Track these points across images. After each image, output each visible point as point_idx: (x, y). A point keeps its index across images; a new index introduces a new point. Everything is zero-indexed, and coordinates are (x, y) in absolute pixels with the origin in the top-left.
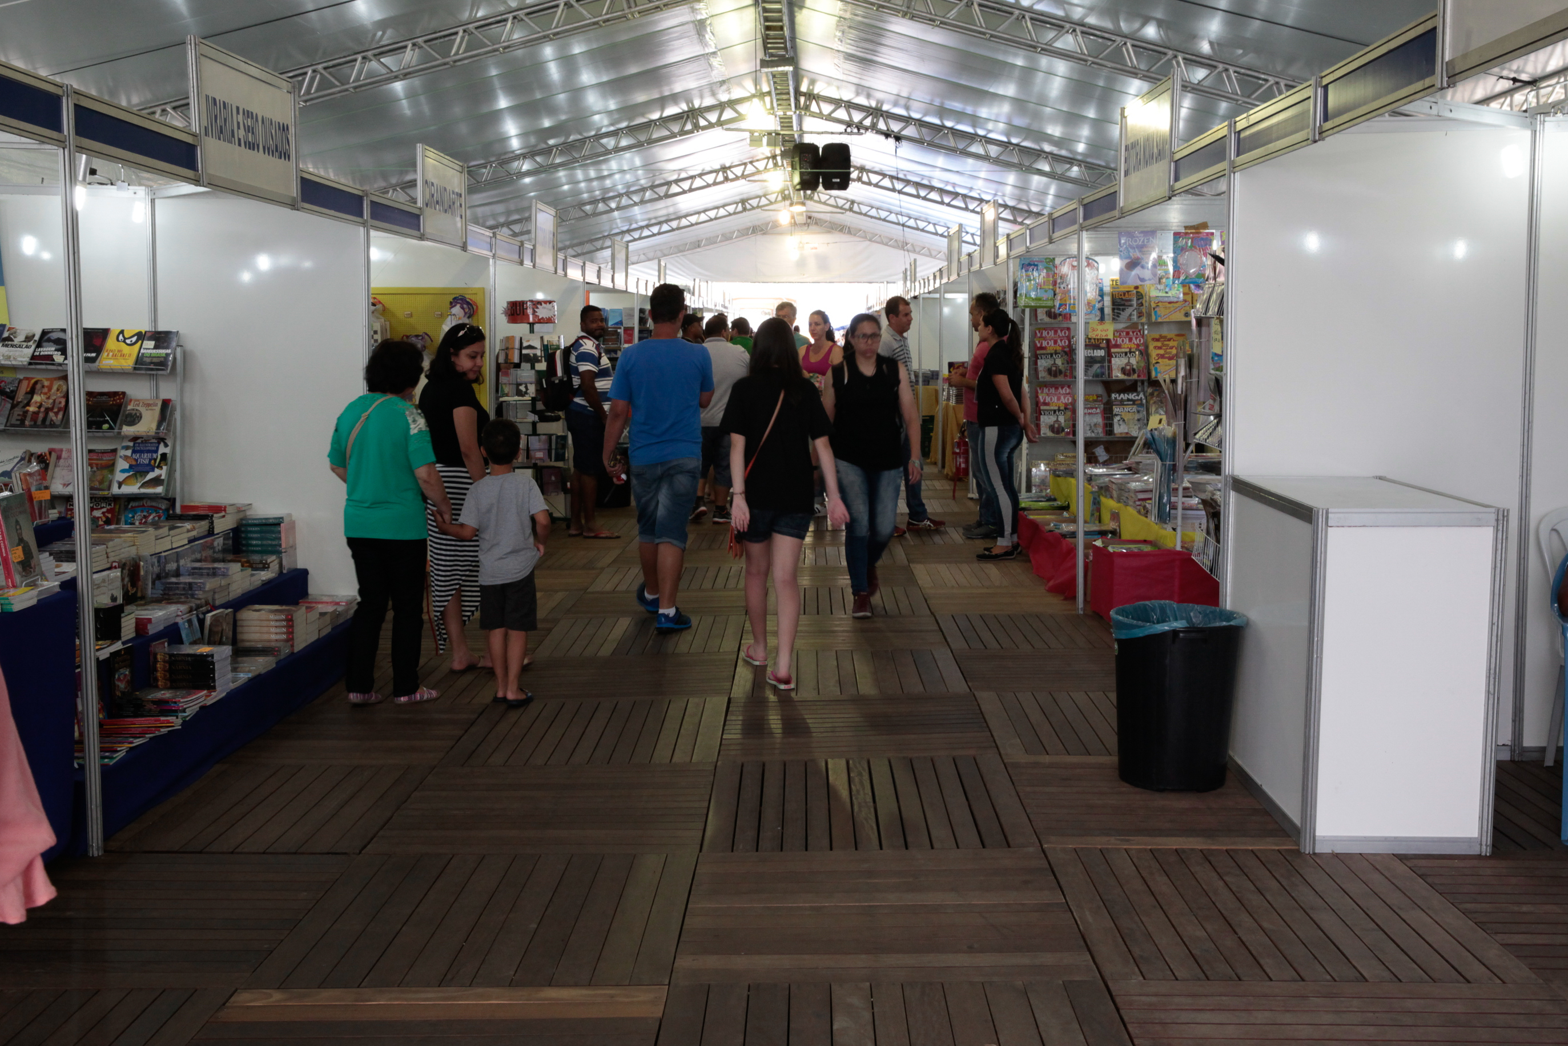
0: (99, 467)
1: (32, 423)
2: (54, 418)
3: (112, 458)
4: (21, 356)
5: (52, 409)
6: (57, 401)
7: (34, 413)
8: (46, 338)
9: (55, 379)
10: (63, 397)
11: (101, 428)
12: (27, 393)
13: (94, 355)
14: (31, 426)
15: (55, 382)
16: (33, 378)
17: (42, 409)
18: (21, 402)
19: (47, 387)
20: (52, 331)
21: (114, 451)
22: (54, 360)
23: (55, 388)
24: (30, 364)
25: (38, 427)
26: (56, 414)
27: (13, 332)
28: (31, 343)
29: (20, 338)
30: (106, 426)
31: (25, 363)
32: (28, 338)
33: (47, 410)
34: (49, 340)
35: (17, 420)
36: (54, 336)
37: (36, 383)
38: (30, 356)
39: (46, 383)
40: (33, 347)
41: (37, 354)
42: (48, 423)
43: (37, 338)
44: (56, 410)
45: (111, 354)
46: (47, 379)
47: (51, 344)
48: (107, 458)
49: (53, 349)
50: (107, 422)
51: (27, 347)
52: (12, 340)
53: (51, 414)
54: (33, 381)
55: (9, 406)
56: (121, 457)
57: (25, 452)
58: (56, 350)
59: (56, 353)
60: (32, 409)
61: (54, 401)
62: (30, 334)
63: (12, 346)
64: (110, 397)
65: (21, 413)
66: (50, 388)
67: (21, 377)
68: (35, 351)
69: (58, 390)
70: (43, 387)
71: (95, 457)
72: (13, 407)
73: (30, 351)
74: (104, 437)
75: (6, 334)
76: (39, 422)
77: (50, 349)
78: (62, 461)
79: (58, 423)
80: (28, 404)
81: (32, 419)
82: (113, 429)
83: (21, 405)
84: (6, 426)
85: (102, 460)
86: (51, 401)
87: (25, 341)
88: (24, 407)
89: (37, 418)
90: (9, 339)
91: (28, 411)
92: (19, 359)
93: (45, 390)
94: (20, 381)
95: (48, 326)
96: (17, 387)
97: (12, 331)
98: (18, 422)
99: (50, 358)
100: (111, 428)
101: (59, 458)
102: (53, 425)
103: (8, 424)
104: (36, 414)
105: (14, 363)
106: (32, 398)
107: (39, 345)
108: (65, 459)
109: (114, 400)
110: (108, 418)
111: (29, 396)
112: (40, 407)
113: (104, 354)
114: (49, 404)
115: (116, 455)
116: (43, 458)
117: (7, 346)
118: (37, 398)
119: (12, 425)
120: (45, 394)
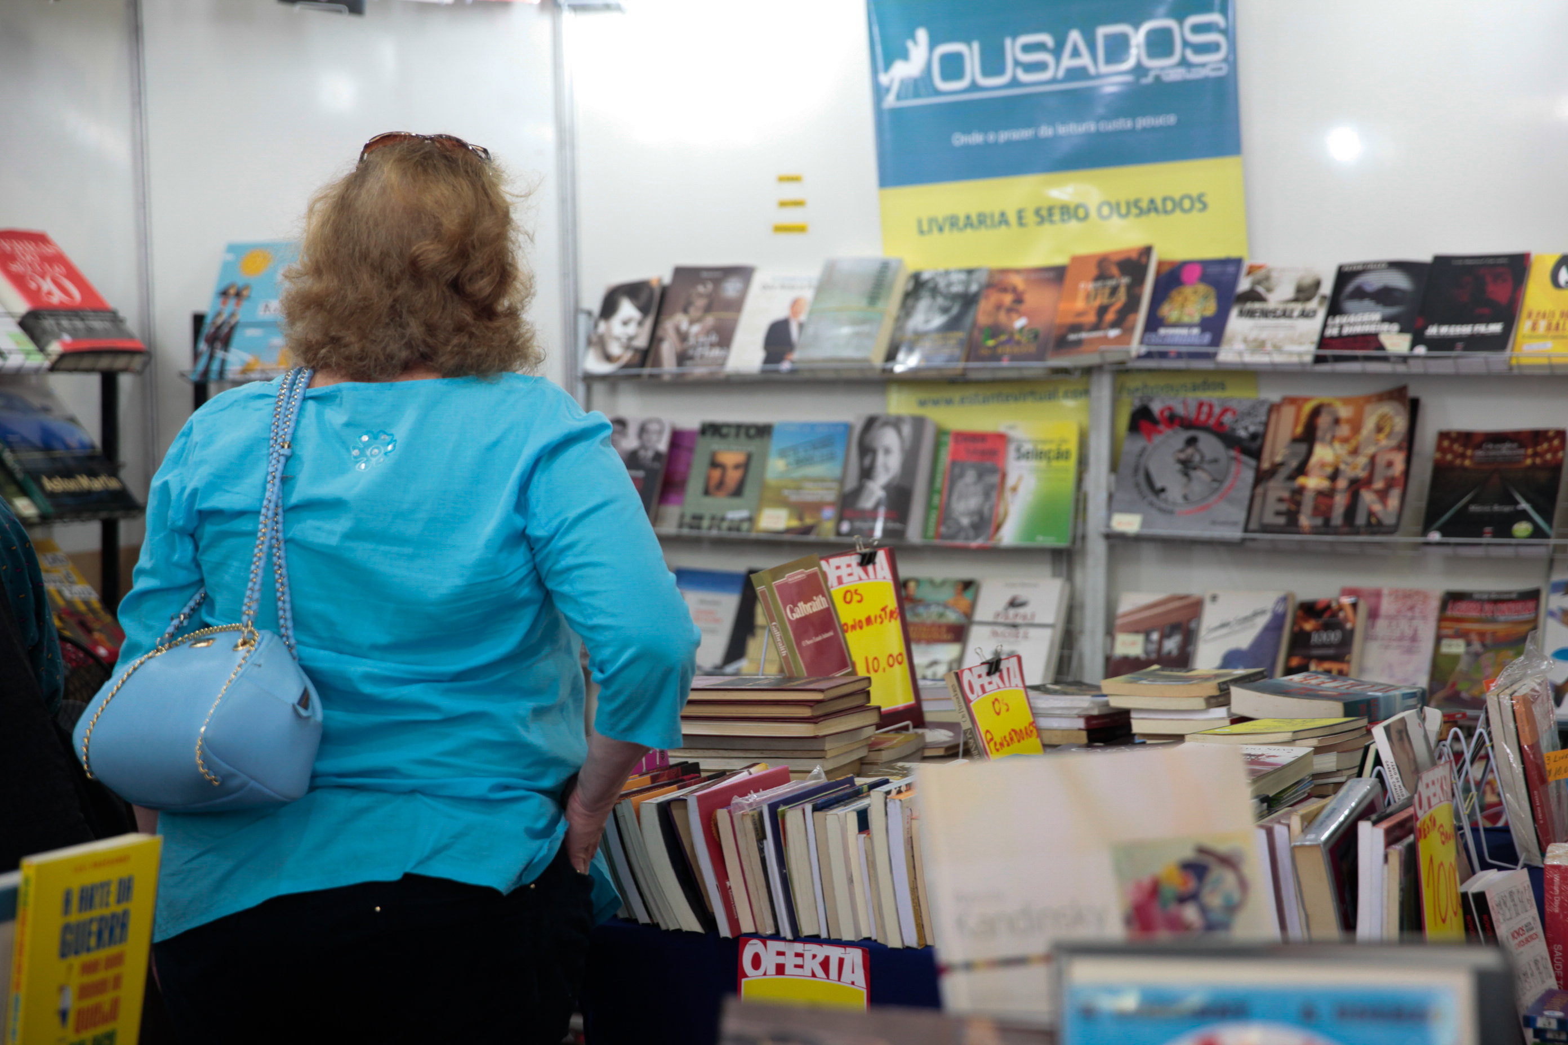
0: (1489, 641)
1: (1319, 521)
2: (1377, 507)
3: (1527, 616)
4: (1292, 341)
5: (1368, 482)
6: (1381, 461)
7: (1320, 493)
8: (1350, 287)
9: (1368, 399)
10: (1398, 448)
11: (1509, 535)
12: (1296, 440)
13: (1496, 328)
14: (1315, 531)
15: (1368, 408)
16: (1306, 400)
17: (1342, 483)
18: (1282, 464)
19: (1348, 421)
20: (1365, 269)
21: (1533, 596)
22: (1381, 347)
23: (1370, 424)
24: (1319, 359)
25: (1336, 531)
26: (1383, 495)
27: (1264, 278)
28: (1313, 304)
29: (1280, 294)
30: (1522, 529)
31: (1308, 359)
32: (1305, 292)
33: (1356, 486)
34: (1360, 294)
35: (1278, 513)
36: (1373, 281)
37: (1316, 412)
38: (1316, 338)
39: (1344, 412)
40: (1321, 313)
41: (1332, 332)
42: (1361, 520)
43: (1327, 288)
44: (1379, 485)
45: (1542, 324)
46: (1346, 401)
47: (1367, 303)
48: (1507, 617)
49: (1377, 316)
50: (1524, 516)
51: (1304, 315)
52: (1260, 299)
53: (1368, 498)
54: (1308, 408)
55: (1248, 476)
56: (1552, 614)
57: (1284, 599)
58: (1385, 320)
59: (1386, 327)
60: (1313, 482)
61: (1373, 459)
62: (1308, 281)
63: (1265, 314)
64: (1522, 445)
65: (1286, 494)
66: (1356, 426)
67: (1274, 396)
68: (1325, 326)
69: (1379, 429)
70: (1337, 421)
71: (1474, 614)
72: (1261, 477)
73: (1313, 327)
74: (1518, 560)
75: (1244, 285)
76: (1337, 518)
77: (1366, 317)
78: (1381, 624)
79: (1389, 520)
80: (1302, 470)
81: (1316, 512)
82: (1544, 535)
83: (1284, 472)
84: (1246, 530)
85: (1493, 621)
86: (1362, 460)
87: (1296, 300)
88: (1292, 477)
89: (1330, 508)
90: (1252, 296)
91: (1301, 490)
92: (1289, 348)
93: (1344, 430)
94: (1273, 408)
95: (1353, 256)
96: (1266, 424)
97: (1259, 274)
98: (1282, 520)
99: (1371, 340)
100: (1538, 533)
101: (1373, 615)
102: (1375, 526)
103: (1253, 525)
104: (1325, 496)
105: (1278, 358)
106: (1310, 453)
107: (1335, 308)
108: (1391, 618)
109: (1535, 454)
110: (1524, 505)
111: (1303, 448)
112: (1334, 476)
113: (1524, 326)
114: (1358, 467)
115: (1537, 608)
116: (1334, 615)
117: (1251, 314)
118: (1323, 453)
119: (1265, 529)
120: (1345, 441)
